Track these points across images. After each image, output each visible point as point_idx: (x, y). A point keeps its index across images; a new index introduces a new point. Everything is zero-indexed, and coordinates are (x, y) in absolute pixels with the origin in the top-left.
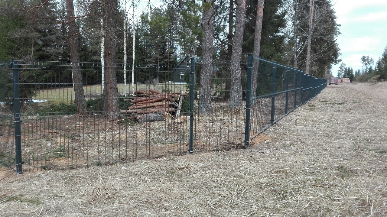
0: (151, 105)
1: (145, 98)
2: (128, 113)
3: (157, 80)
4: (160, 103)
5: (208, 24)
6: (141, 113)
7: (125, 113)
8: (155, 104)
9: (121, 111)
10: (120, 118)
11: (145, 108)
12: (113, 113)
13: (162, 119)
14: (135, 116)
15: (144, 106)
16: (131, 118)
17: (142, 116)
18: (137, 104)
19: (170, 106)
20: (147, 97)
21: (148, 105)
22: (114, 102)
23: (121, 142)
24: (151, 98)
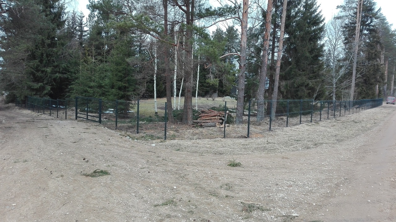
0: (209, 118)
1: (206, 114)
2: (197, 122)
3: (216, 95)
4: (214, 118)
5: (242, 76)
6: (204, 123)
7: (196, 122)
8: (212, 118)
9: (194, 121)
10: (193, 124)
11: (206, 120)
12: (190, 122)
13: (215, 126)
14: (201, 124)
15: (206, 119)
16: (199, 124)
17: (205, 124)
18: (202, 117)
19: (220, 119)
20: (207, 114)
21: (208, 118)
22: (190, 115)
23: (197, 134)
24: (209, 114)
